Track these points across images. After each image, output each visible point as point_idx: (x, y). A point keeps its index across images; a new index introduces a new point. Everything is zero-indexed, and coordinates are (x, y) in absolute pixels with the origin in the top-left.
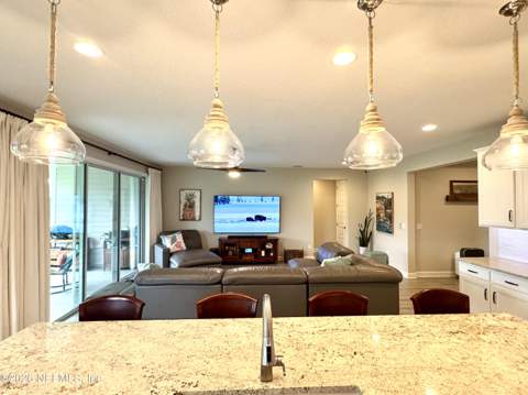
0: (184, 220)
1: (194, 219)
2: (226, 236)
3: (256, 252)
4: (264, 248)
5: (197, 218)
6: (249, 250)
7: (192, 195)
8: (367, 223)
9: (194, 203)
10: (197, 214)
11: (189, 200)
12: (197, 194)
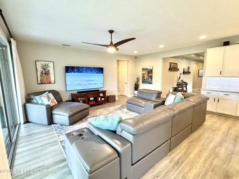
0: (42, 83)
1: (50, 83)
2: (76, 92)
3: (96, 99)
4: (99, 96)
5: (53, 82)
6: (92, 99)
7: (47, 65)
8: (138, 79)
9: (49, 71)
10: (52, 79)
11: (44, 69)
12: (51, 65)
